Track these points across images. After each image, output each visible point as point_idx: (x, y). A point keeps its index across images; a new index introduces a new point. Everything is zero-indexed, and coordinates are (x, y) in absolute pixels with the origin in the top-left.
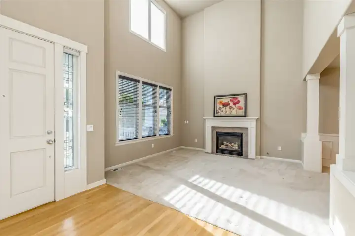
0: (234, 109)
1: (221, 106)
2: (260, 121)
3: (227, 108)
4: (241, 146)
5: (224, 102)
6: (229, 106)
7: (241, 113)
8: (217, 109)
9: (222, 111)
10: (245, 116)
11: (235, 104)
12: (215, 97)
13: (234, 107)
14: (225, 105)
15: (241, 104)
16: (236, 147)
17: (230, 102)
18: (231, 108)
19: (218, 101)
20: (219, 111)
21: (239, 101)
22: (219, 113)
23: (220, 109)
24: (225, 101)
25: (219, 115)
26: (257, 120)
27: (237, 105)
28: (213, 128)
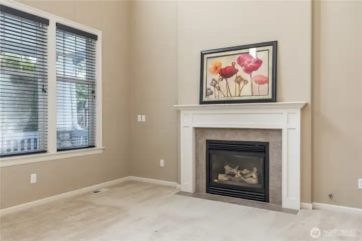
0: (246, 82)
1: (217, 77)
2: (309, 111)
3: (232, 80)
4: (264, 176)
5: (223, 67)
6: (235, 76)
7: (265, 91)
8: (208, 84)
9: (219, 89)
10: (274, 99)
11: (249, 70)
12: (202, 55)
13: (246, 76)
14: (227, 73)
15: (264, 71)
16: (252, 179)
17: (237, 67)
18: (239, 80)
19: (210, 64)
20: (212, 88)
21: (259, 63)
22: (212, 93)
23: (215, 84)
24: (225, 62)
25: (212, 98)
26: (304, 109)
27: (254, 73)
28: (199, 131)
